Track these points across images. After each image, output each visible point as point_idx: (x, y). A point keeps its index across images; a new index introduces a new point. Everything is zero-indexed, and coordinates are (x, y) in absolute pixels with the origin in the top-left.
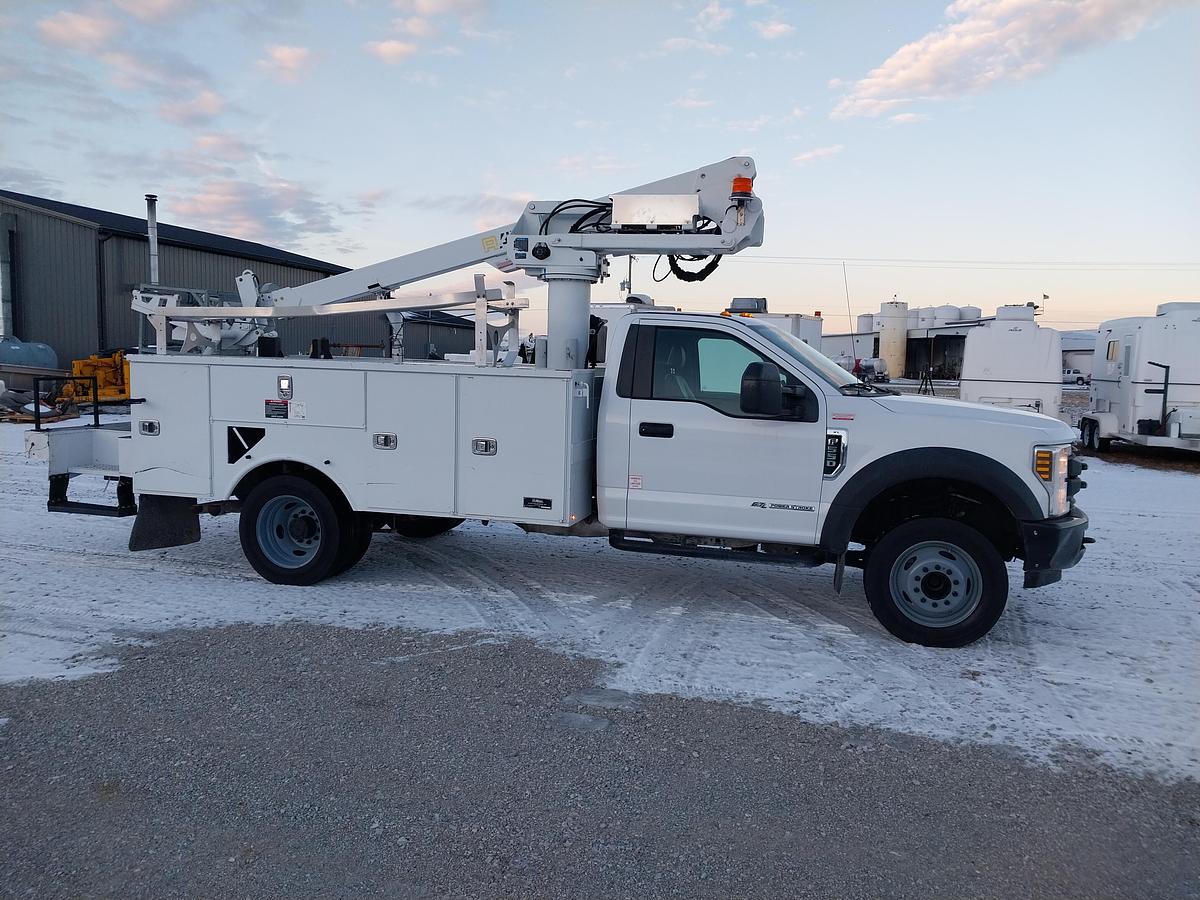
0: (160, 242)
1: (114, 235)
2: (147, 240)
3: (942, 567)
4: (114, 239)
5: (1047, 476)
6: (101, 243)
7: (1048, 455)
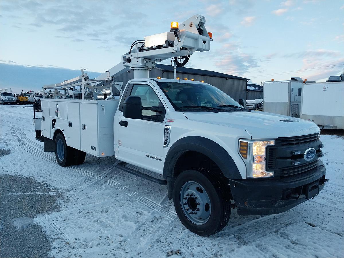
0: (177, 72)
1: (165, 71)
2: (173, 72)
3: (194, 195)
4: (166, 72)
5: (245, 156)
6: (162, 73)
7: (246, 144)
